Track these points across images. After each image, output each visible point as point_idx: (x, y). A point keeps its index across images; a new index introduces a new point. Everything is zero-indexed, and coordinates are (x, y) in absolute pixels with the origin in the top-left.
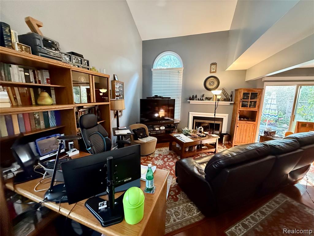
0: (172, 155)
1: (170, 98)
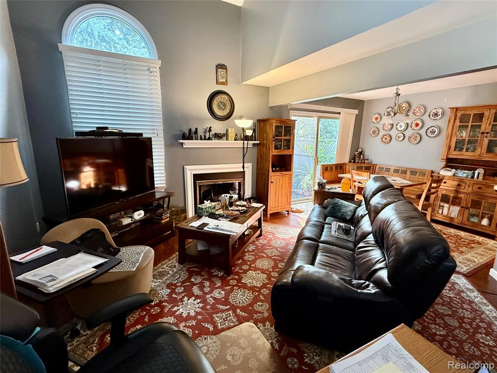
0: (198, 274)
1: (141, 135)
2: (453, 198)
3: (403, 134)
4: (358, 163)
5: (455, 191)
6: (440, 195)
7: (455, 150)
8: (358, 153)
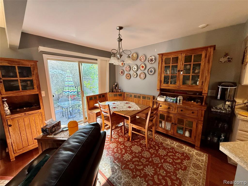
2: (166, 116)
3: (136, 73)
4: (115, 92)
5: (167, 112)
6: (159, 115)
7: (164, 83)
8: (115, 86)
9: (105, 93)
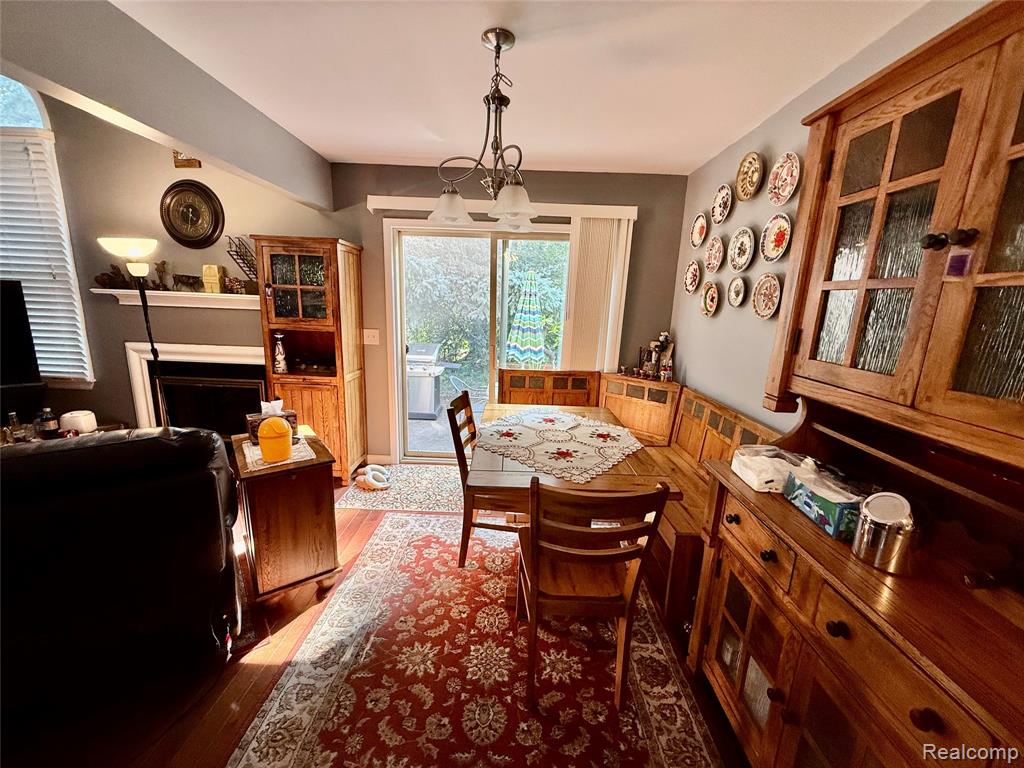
3: (743, 280)
7: (814, 356)
8: (656, 346)
9: (592, 374)
